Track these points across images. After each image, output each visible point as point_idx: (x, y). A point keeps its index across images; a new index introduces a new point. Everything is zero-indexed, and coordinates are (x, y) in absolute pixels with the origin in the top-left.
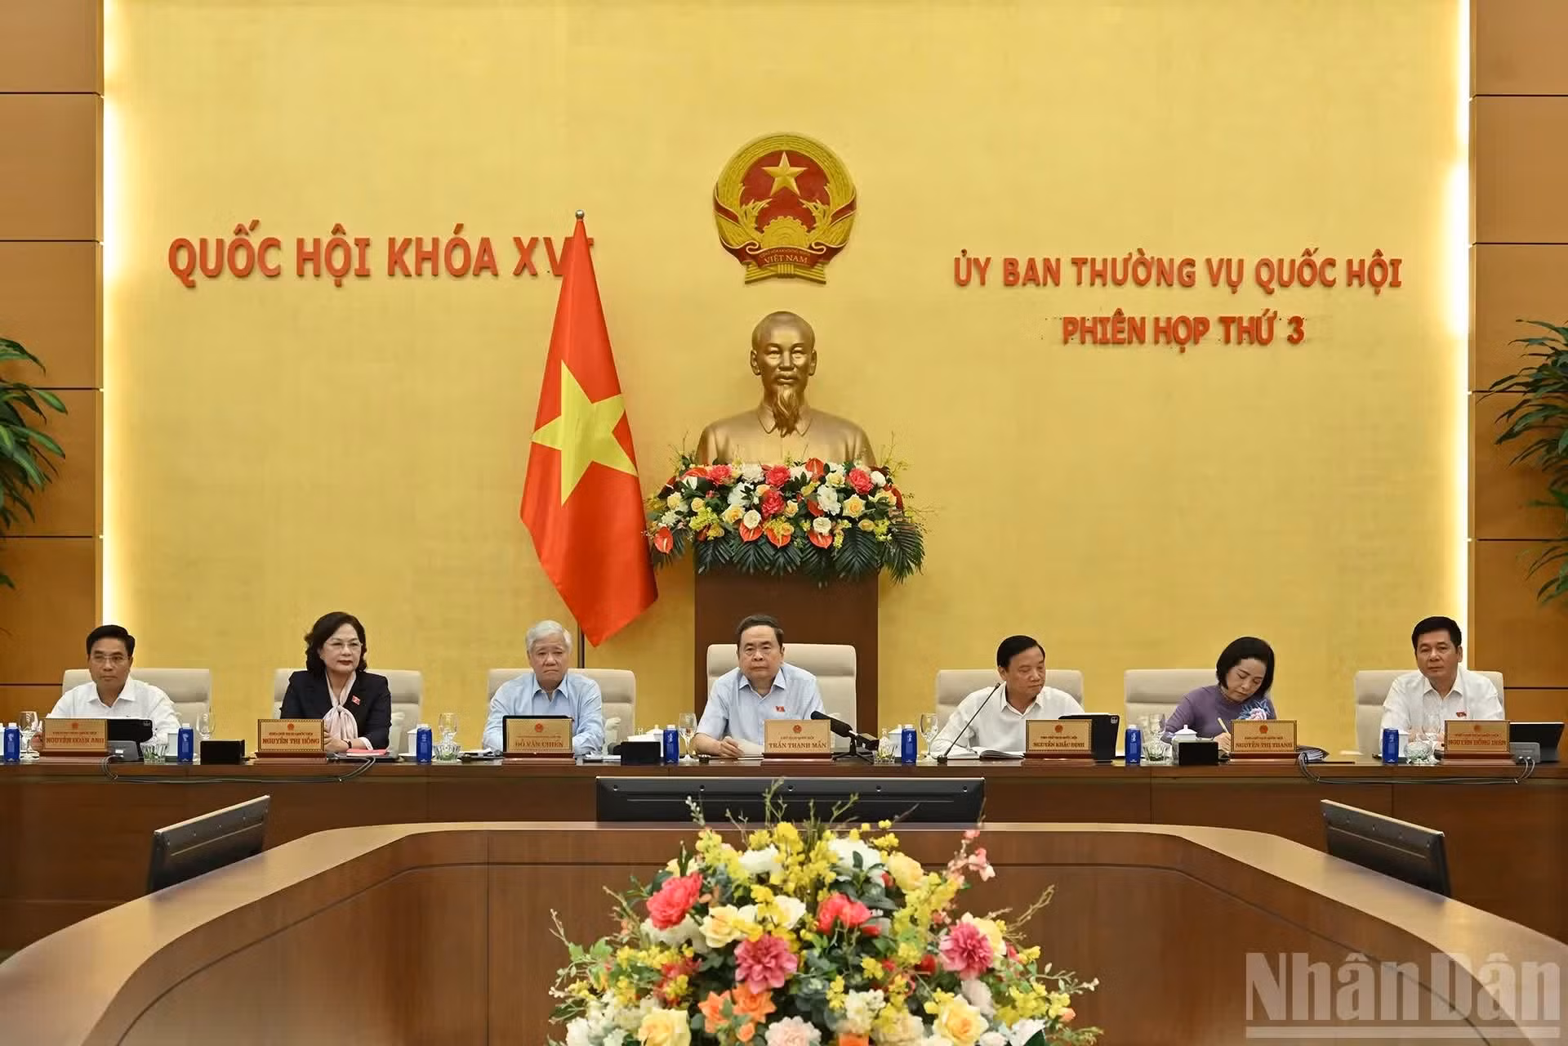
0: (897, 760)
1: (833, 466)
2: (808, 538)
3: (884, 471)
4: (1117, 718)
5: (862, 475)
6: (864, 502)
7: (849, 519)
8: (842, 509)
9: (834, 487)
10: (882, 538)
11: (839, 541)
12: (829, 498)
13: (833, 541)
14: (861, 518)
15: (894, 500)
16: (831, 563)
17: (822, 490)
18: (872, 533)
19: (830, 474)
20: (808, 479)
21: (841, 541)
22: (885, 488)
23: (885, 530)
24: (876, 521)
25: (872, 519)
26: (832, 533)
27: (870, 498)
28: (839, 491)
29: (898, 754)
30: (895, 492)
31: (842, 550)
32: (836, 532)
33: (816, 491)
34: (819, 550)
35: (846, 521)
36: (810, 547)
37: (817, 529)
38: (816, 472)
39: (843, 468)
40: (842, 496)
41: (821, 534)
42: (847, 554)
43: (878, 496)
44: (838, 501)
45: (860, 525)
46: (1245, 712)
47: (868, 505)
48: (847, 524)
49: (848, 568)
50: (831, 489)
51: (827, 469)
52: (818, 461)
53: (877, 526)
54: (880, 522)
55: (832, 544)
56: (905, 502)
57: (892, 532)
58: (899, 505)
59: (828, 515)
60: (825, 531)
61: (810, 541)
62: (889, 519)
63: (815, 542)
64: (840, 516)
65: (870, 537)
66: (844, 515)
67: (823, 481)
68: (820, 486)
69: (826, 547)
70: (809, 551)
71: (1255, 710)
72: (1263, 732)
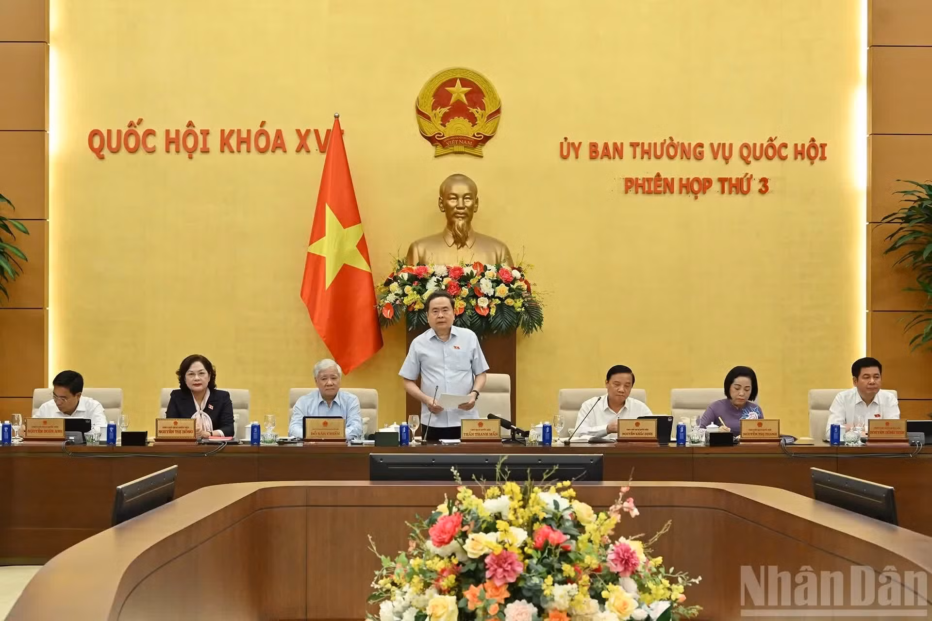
1: (489, 267)
2: (475, 310)
3: (519, 270)
4: (672, 418)
5: (507, 272)
6: (508, 288)
7: (499, 298)
8: (494, 292)
9: (489, 279)
10: (519, 310)
11: (493, 312)
12: (487, 285)
13: (490, 311)
14: (506, 298)
15: (525, 287)
16: (488, 323)
17: (483, 281)
18: (513, 307)
19: (487, 271)
20: (474, 274)
21: (494, 311)
22: (521, 280)
23: (520, 305)
24: (515, 300)
25: (513, 298)
26: (489, 307)
27: (512, 286)
28: (493, 282)
30: (526, 282)
31: (495, 317)
32: (491, 306)
33: (479, 281)
34: (481, 317)
35: (497, 300)
36: (475, 315)
37: (480, 304)
38: (479, 269)
40: (495, 284)
41: (482, 307)
42: (498, 319)
43: (516, 285)
44: (493, 287)
45: (505, 302)
46: (745, 414)
47: (511, 290)
48: (498, 301)
49: (499, 327)
50: (488, 280)
51: (485, 268)
52: (480, 264)
53: (516, 302)
54: (518, 300)
55: (489, 314)
56: (532, 288)
57: (525, 306)
58: (529, 290)
59: (486, 296)
60: (485, 305)
61: (476, 312)
62: (523, 298)
63: (478, 312)
64: (493, 297)
65: (511, 309)
66: (496, 296)
67: (483, 275)
68: (481, 278)
69: (485, 315)
70: (476, 317)
71: (751, 413)
72: (759, 426)
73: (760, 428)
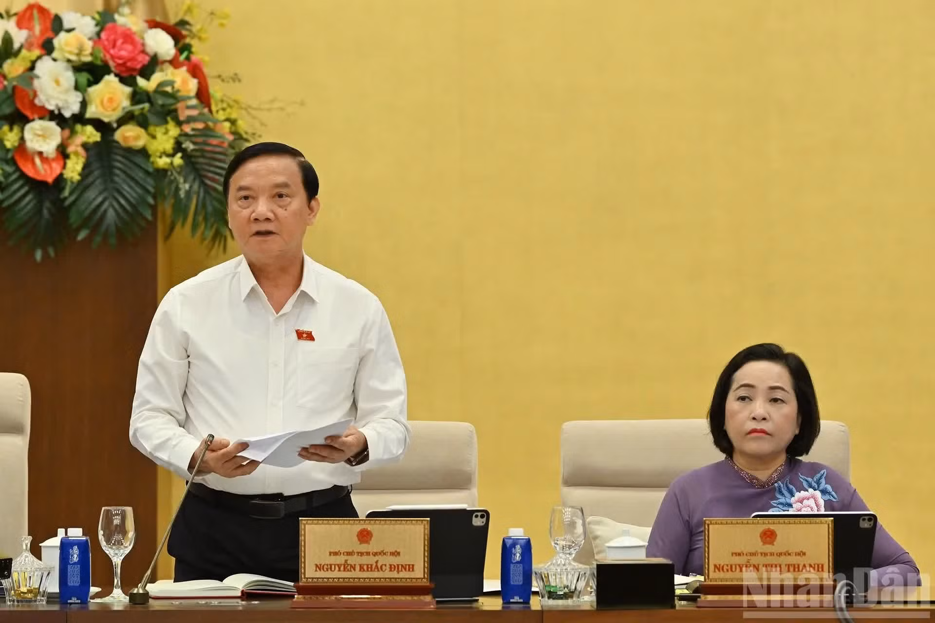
0: (51, 598)
1: (69, 20)
2: (13, 162)
3: (176, 32)
4: (485, 514)
5: (128, 37)
6: (128, 90)
7: (99, 124)
8: (84, 104)
9: (69, 61)
10: (163, 162)
11: (74, 169)
12: (57, 82)
13: (64, 167)
14: (124, 120)
15: (193, 85)
16: (62, 210)
17: (45, 67)
18: (144, 152)
19: (63, 35)
20: (16, 45)
21: (79, 167)
22: (174, 63)
23: (169, 146)
24: (151, 129)
25: (143, 123)
26: (63, 153)
27: (141, 82)
28: (78, 68)
29: (53, 586)
30: (195, 71)
31: (83, 185)
32: (71, 149)
33: (32, 68)
34: (37, 186)
35: (89, 129)
36: (16, 181)
37: (33, 143)
38: (37, 29)
39: (93, 23)
40: (84, 77)
41: (40, 154)
42: (91, 194)
43: (157, 78)
44: (77, 88)
45: (118, 136)
47: (137, 97)
48: (90, 134)
49: (94, 221)
50: (61, 66)
51: (57, 25)
52: (42, 11)
53: (154, 137)
54: (159, 131)
55: (61, 175)
56: (216, 90)
57: (184, 151)
58: (203, 95)
59: (57, 117)
60: (49, 147)
61: (18, 169)
62: (179, 123)
63: (29, 172)
64: (80, 118)
65: (139, 160)
66: (88, 115)
67: (48, 48)
68: (39, 58)
69: (50, 180)
70: (16, 186)
71: (803, 494)
72: (765, 543)
73: (768, 548)
